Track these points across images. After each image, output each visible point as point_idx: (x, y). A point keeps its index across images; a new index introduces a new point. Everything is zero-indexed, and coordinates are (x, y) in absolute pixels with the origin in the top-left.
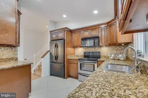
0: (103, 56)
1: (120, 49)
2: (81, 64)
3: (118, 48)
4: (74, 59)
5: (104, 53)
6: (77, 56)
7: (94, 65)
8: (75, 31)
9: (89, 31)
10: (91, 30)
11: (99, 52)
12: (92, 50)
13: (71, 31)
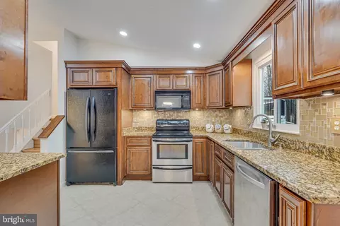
0: (194, 127)
1: (220, 115)
2: (158, 145)
3: (217, 113)
4: (141, 137)
5: (195, 123)
6: (139, 129)
7: (187, 145)
8: (137, 72)
9: (171, 76)
10: (175, 76)
11: (188, 120)
12: (172, 116)
13: (129, 71)
